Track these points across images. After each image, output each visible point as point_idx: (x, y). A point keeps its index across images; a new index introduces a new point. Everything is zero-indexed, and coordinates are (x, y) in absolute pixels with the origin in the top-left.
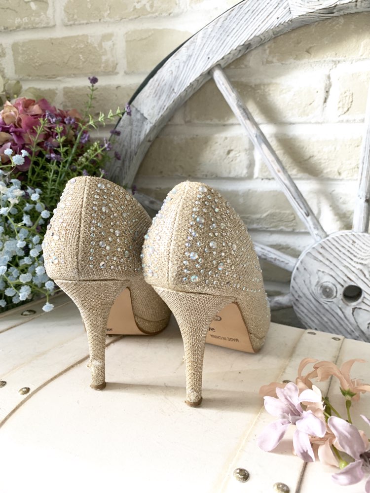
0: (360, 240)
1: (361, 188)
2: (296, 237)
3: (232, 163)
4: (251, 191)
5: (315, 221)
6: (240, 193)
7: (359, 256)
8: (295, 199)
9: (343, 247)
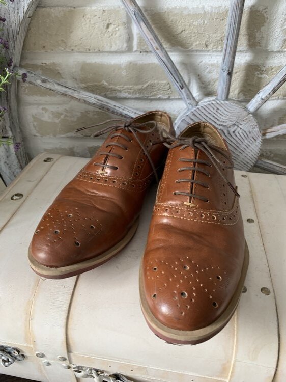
0: (223, 107)
1: (225, 62)
2: (171, 102)
3: (112, 37)
4: (132, 64)
5: (189, 93)
6: (123, 67)
7: (221, 120)
8: (171, 74)
9: (210, 113)
